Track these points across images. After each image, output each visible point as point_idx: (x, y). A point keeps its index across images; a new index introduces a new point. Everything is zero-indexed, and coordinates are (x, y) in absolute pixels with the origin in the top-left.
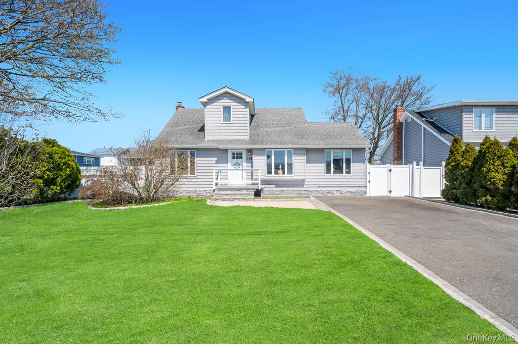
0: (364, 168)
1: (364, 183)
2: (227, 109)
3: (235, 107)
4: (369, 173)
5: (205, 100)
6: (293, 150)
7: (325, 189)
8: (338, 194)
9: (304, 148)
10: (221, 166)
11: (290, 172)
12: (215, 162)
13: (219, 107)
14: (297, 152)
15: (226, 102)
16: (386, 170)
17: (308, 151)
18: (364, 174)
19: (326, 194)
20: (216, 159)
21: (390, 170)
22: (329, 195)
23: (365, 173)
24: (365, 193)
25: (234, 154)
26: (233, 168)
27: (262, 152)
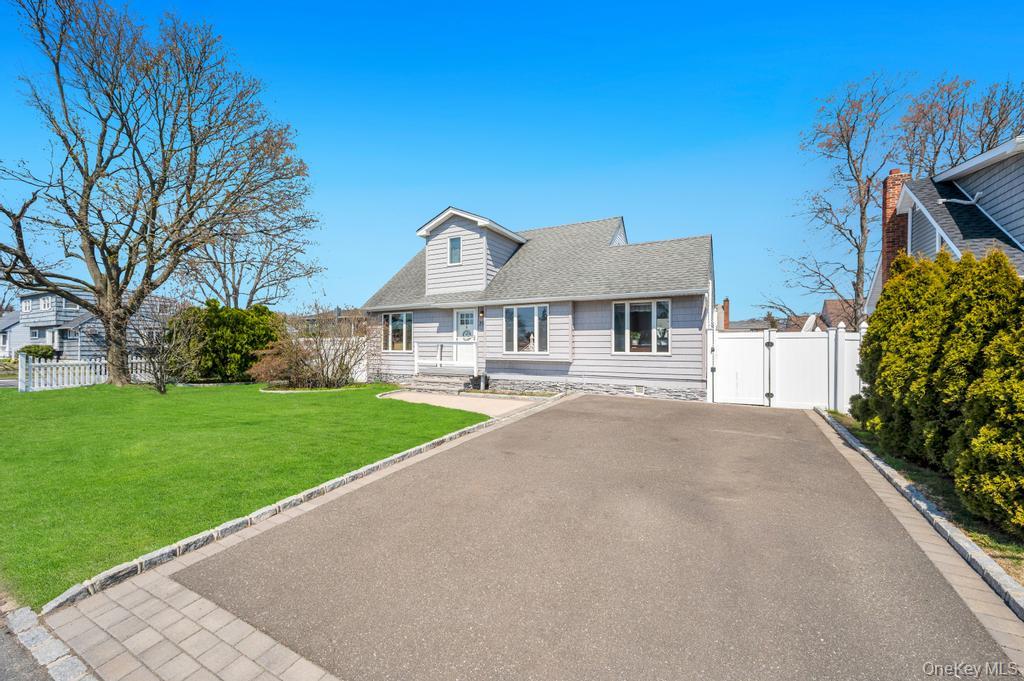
0: (699, 338)
1: (699, 372)
2: (455, 243)
3: (467, 238)
4: (713, 350)
5: (423, 232)
6: (547, 305)
7: (613, 382)
8: (642, 394)
9: (568, 301)
10: (444, 337)
11: (543, 346)
12: (436, 329)
13: (444, 241)
14: (555, 309)
15: (454, 230)
16: (760, 344)
17: (576, 306)
18: (699, 351)
19: (615, 391)
20: (437, 324)
21: (769, 345)
22: (621, 395)
23: (703, 351)
24: (703, 394)
25: (462, 316)
26: (461, 339)
27: (498, 311)
